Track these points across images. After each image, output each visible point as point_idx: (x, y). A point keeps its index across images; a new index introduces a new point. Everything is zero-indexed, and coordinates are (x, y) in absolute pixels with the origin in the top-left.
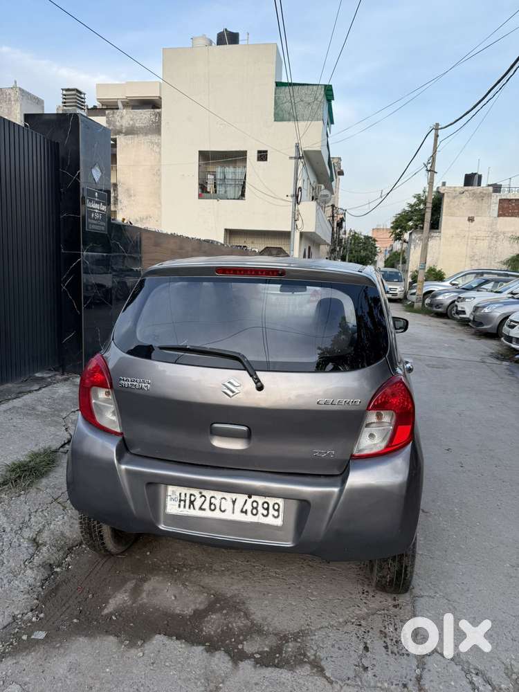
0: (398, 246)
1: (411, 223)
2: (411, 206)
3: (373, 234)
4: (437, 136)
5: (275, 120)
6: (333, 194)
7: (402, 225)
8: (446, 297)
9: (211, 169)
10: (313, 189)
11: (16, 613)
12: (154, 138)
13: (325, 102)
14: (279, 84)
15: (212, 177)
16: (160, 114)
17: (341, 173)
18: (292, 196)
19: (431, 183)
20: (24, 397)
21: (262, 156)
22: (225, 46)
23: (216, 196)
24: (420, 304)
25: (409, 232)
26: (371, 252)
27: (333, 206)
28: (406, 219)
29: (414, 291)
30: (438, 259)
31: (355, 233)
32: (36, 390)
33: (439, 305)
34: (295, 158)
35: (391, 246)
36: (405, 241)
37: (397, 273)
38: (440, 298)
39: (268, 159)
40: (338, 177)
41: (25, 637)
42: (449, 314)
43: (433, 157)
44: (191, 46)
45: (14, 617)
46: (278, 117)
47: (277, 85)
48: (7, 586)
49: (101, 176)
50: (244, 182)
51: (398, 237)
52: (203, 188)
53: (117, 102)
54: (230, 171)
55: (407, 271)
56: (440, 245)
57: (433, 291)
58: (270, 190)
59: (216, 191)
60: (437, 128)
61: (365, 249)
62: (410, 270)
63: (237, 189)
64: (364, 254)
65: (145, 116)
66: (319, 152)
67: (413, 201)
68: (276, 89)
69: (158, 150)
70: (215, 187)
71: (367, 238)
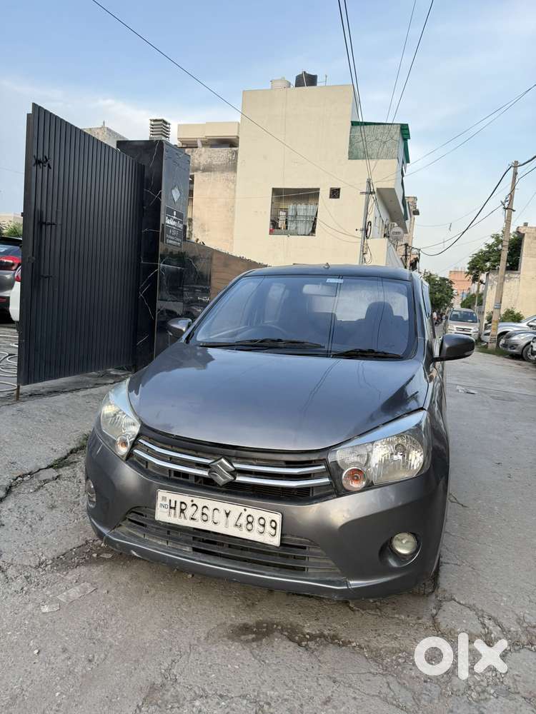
0: (474, 288)
1: (488, 264)
2: (489, 246)
3: (450, 276)
4: (516, 174)
5: (349, 159)
6: (407, 233)
7: (479, 266)
8: (522, 338)
9: (283, 206)
10: (386, 227)
11: (88, 539)
12: (230, 175)
13: (401, 141)
14: (354, 124)
15: (285, 214)
16: (236, 153)
17: (416, 213)
18: (362, 230)
19: (508, 221)
20: (101, 388)
21: (335, 193)
22: (303, 88)
23: (287, 231)
24: (495, 345)
25: (486, 273)
26: (447, 294)
27: (406, 245)
28: (483, 260)
29: (488, 331)
30: (516, 301)
31: (431, 275)
32: (111, 384)
33: (514, 346)
34: (366, 193)
35: (469, 289)
36: (481, 282)
37: (472, 314)
38: (515, 338)
39: (340, 197)
40: (413, 216)
41: (95, 555)
42: (524, 356)
43: (511, 195)
44: (270, 88)
45: (87, 542)
46: (352, 156)
47: (352, 125)
48: (81, 519)
49: (180, 197)
50: (315, 219)
51: (475, 279)
52: (274, 224)
53: (196, 141)
54: (302, 208)
55: (483, 312)
56: (518, 287)
57: (507, 332)
58: (340, 226)
59: (287, 227)
60: (516, 165)
61: (440, 291)
62: (486, 311)
63: (308, 225)
64: (440, 296)
65: (222, 154)
66: (393, 190)
67: (491, 241)
68: (351, 129)
69: (233, 187)
70: (286, 223)
71: (444, 280)
